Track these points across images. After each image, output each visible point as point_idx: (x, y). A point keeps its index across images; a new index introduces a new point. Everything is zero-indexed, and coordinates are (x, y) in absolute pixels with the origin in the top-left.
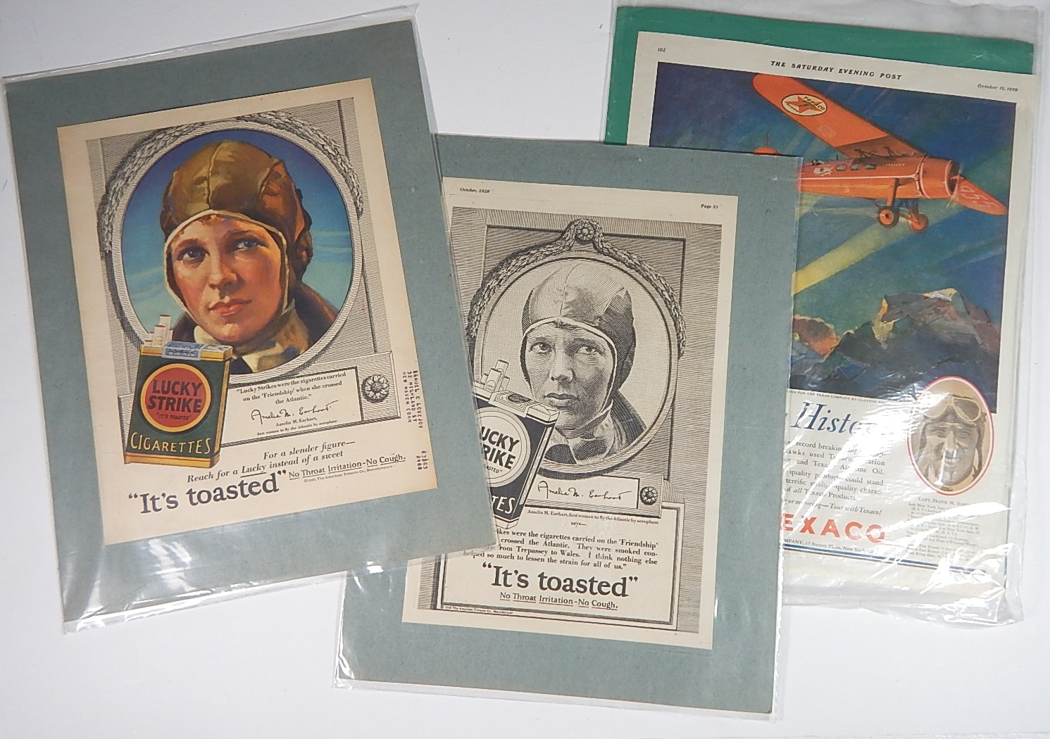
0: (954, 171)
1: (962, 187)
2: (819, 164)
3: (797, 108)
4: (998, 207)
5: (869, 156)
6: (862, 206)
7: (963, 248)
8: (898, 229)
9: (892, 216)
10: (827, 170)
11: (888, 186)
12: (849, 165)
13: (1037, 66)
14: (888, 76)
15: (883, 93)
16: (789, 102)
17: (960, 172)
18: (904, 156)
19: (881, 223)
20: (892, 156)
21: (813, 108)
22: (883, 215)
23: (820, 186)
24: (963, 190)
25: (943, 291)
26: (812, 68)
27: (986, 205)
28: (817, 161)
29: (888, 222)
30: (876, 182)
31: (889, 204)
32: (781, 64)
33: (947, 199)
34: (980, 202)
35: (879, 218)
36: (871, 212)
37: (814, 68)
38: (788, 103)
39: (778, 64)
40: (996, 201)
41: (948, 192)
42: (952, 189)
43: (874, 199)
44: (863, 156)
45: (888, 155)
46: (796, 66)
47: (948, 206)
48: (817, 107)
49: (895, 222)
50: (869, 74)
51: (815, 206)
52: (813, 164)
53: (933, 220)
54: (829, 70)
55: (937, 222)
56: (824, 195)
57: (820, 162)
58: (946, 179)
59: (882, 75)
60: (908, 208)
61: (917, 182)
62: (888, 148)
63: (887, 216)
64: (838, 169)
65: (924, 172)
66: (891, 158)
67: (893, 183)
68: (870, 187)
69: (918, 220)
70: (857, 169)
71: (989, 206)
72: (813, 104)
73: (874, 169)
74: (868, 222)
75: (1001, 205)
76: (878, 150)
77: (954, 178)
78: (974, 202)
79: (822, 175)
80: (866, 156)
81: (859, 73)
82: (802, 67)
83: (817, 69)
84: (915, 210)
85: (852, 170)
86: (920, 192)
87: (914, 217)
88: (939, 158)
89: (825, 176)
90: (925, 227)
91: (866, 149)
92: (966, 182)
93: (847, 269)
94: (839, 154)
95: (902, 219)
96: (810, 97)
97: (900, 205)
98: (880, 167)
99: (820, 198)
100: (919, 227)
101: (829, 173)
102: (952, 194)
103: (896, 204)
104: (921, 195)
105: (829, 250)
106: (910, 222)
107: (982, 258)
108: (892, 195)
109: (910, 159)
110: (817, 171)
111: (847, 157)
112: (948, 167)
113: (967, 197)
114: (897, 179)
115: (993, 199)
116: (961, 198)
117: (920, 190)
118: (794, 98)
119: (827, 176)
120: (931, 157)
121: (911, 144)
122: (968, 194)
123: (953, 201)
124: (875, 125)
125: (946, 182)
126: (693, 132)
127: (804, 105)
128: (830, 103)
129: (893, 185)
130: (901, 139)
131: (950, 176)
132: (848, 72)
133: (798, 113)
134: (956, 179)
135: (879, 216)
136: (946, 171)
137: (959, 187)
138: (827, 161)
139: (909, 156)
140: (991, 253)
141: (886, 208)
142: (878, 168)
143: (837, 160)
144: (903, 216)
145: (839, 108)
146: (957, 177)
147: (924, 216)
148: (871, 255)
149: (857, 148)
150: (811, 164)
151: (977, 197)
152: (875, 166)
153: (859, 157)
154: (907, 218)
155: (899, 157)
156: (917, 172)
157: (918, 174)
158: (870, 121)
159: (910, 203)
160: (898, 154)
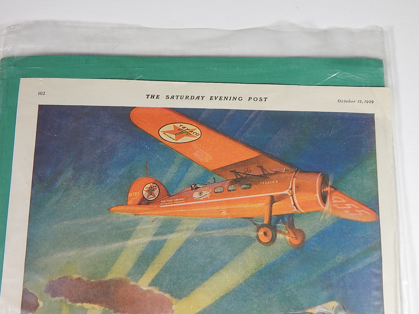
0: (324, 183)
1: (333, 198)
2: (197, 188)
3: (174, 136)
4: (369, 213)
5: (244, 176)
6: (240, 226)
7: (340, 258)
8: (277, 246)
9: (270, 233)
10: (206, 193)
11: (264, 204)
12: (226, 186)
13: (390, 78)
14: (255, 99)
15: (252, 115)
16: (167, 132)
17: (330, 183)
18: (276, 173)
19: (260, 241)
20: (265, 174)
21: (188, 133)
22: (261, 233)
23: (198, 209)
24: (335, 201)
25: (325, 305)
26: (185, 97)
27: (358, 213)
28: (195, 185)
29: (265, 240)
30: (252, 201)
31: (266, 222)
32: (155, 97)
33: (320, 212)
34: (352, 210)
35: (257, 236)
36: (251, 231)
37: (187, 97)
38: (164, 133)
39: (153, 97)
40: (366, 208)
41: (321, 205)
42: (324, 199)
43: (252, 218)
44: (239, 177)
45: (262, 173)
46: (170, 97)
47: (322, 218)
48: (192, 133)
49: (273, 240)
50: (237, 99)
51: (197, 230)
52: (192, 189)
53: (309, 234)
54: (201, 98)
55: (313, 235)
56: (204, 218)
57: (198, 186)
58: (317, 191)
59: (250, 99)
60: (284, 224)
61: (291, 197)
62: (261, 167)
63: (265, 234)
64: (216, 191)
65: (297, 187)
66: (265, 177)
67: (268, 200)
68: (246, 206)
69: (295, 235)
70: (233, 190)
71: (360, 214)
72: (188, 131)
73: (249, 188)
74: (248, 241)
75: (372, 212)
76: (252, 169)
77: (325, 190)
78: (346, 211)
79: (202, 199)
80: (242, 177)
81: (229, 98)
82: (175, 98)
83: (190, 98)
84: (291, 226)
85: (229, 191)
86: (295, 207)
87: (290, 232)
88: (310, 172)
89: (204, 199)
90: (303, 242)
91: (241, 170)
92: (336, 192)
93: (231, 292)
94: (216, 177)
95: (279, 236)
96: (184, 125)
97: (277, 222)
98: (256, 186)
99: (200, 221)
100: (296, 242)
101: (208, 196)
102: (325, 206)
103: (273, 221)
104: (296, 210)
105: (212, 274)
106: (288, 238)
107: (360, 266)
108: (268, 212)
109: (282, 176)
110: (196, 195)
111: (222, 179)
112: (318, 180)
113: (338, 208)
114: (272, 196)
115: (363, 207)
116: (334, 208)
117: (295, 205)
118: (170, 127)
119: (207, 199)
120: (302, 172)
121: (282, 161)
122: (340, 204)
123: (326, 213)
124: (248, 145)
125: (318, 195)
126: (74, 169)
127: (180, 133)
128: (204, 129)
129: (269, 202)
130: (272, 157)
131: (322, 187)
132: (219, 98)
133: (174, 141)
134: (327, 191)
135: (258, 234)
136: (317, 184)
137: (331, 198)
138: (205, 185)
139: (282, 173)
140: (368, 261)
141: (263, 226)
142: (254, 187)
143: (215, 182)
144: (281, 232)
145: (212, 133)
146: (328, 189)
147: (300, 231)
148: (253, 276)
149: (233, 169)
150: (191, 188)
151: (349, 206)
152: (251, 185)
153: (235, 178)
154: (284, 234)
155: (271, 174)
156: (290, 187)
157: (291, 189)
158: (242, 143)
159: (286, 219)
160: (270, 172)
